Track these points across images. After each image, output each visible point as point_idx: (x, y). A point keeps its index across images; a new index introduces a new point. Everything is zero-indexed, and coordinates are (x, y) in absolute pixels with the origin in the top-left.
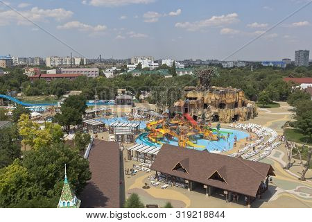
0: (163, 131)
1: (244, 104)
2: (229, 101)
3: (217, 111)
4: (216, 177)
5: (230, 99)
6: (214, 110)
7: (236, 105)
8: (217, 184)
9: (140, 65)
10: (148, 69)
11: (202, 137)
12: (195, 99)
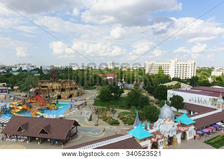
0: (21, 108)
1: (76, 88)
2: (67, 87)
3: (60, 93)
4: (43, 132)
5: (68, 86)
6: (58, 93)
7: (72, 89)
8: (44, 136)
9: (21, 68)
10: (25, 71)
11: (48, 109)
12: (47, 87)
